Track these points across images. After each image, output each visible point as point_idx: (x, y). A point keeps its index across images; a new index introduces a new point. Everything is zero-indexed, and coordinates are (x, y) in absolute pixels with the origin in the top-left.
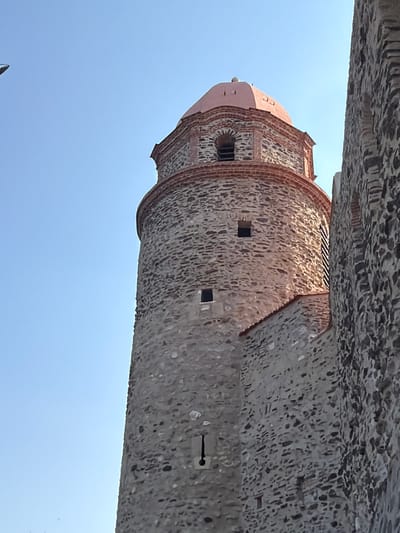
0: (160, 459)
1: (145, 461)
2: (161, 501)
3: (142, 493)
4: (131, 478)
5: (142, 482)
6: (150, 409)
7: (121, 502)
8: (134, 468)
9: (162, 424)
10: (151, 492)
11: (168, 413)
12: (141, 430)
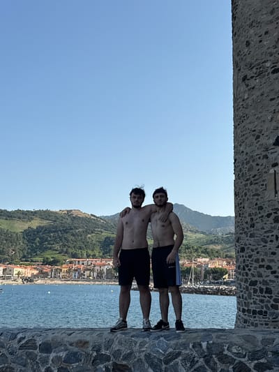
0: (268, 64)
1: (254, 70)
2: (272, 100)
3: (254, 97)
4: (243, 88)
5: (253, 88)
6: (254, 24)
7: (236, 109)
8: (245, 79)
9: (266, 33)
10: (262, 95)
11: (271, 22)
12: (248, 44)
